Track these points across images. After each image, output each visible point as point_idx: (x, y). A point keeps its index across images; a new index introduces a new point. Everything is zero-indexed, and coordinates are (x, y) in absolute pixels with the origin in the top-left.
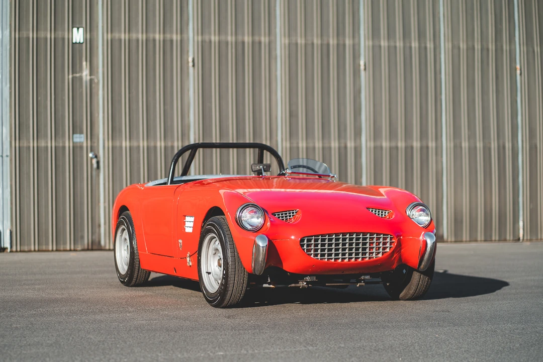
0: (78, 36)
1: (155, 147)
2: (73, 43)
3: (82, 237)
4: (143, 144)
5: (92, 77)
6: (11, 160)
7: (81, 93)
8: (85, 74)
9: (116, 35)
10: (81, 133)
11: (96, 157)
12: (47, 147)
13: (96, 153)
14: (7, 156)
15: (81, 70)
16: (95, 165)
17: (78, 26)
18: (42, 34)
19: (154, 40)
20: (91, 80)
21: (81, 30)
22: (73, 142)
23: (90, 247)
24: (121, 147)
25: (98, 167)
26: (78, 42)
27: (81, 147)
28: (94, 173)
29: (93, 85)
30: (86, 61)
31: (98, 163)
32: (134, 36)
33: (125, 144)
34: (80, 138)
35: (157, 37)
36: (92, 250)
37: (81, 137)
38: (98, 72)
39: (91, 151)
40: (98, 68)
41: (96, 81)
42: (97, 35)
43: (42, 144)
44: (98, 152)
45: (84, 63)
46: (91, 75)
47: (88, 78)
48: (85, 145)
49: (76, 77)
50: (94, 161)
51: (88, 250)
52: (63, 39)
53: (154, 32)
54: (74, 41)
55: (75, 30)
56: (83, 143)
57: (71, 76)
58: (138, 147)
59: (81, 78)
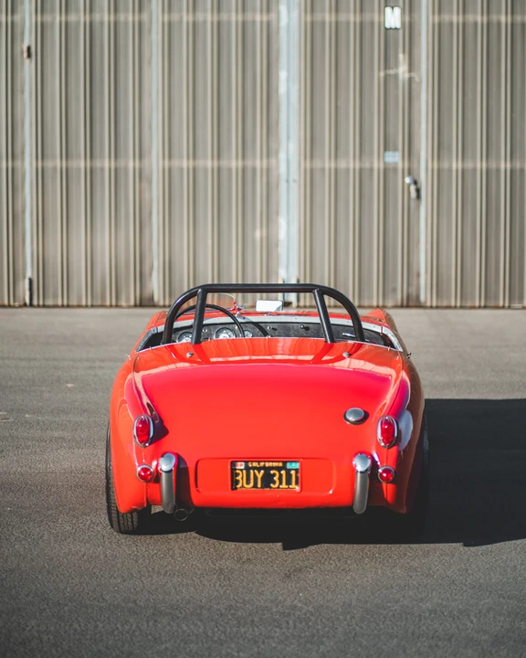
0: (393, 18)
1: (498, 170)
2: (386, 29)
3: (395, 290)
4: (480, 165)
5: (413, 74)
6: (299, 186)
7: (397, 97)
8: (402, 70)
9: (446, 17)
10: (396, 149)
11: (415, 183)
12: (348, 170)
13: (416, 177)
14: (294, 181)
15: (397, 66)
16: (413, 194)
17: (392, 5)
18: (342, 17)
19: (499, 24)
20: (410, 79)
21: (397, 11)
22: (385, 163)
23: (405, 303)
24: (450, 170)
25: (419, 196)
26: (393, 27)
27: (395, 170)
28: (413, 204)
29: (414, 86)
30: (404, 52)
31: (418, 191)
32: (470, 18)
33: (456, 165)
34: (394, 158)
35: (503, 19)
36: (408, 306)
37: (395, 156)
38: (419, 68)
39: (410, 174)
40: (420, 62)
41: (417, 79)
42: (420, 17)
43: (342, 165)
44: (419, 175)
45: (401, 56)
46: (410, 71)
47: (407, 76)
48: (400, 166)
49: (389, 75)
50: (413, 188)
51: (402, 306)
52: (372, 23)
53: (499, 12)
54: (388, 26)
55: (388, 10)
56: (396, 164)
57: (382, 74)
58: (474, 170)
59: (396, 76)
